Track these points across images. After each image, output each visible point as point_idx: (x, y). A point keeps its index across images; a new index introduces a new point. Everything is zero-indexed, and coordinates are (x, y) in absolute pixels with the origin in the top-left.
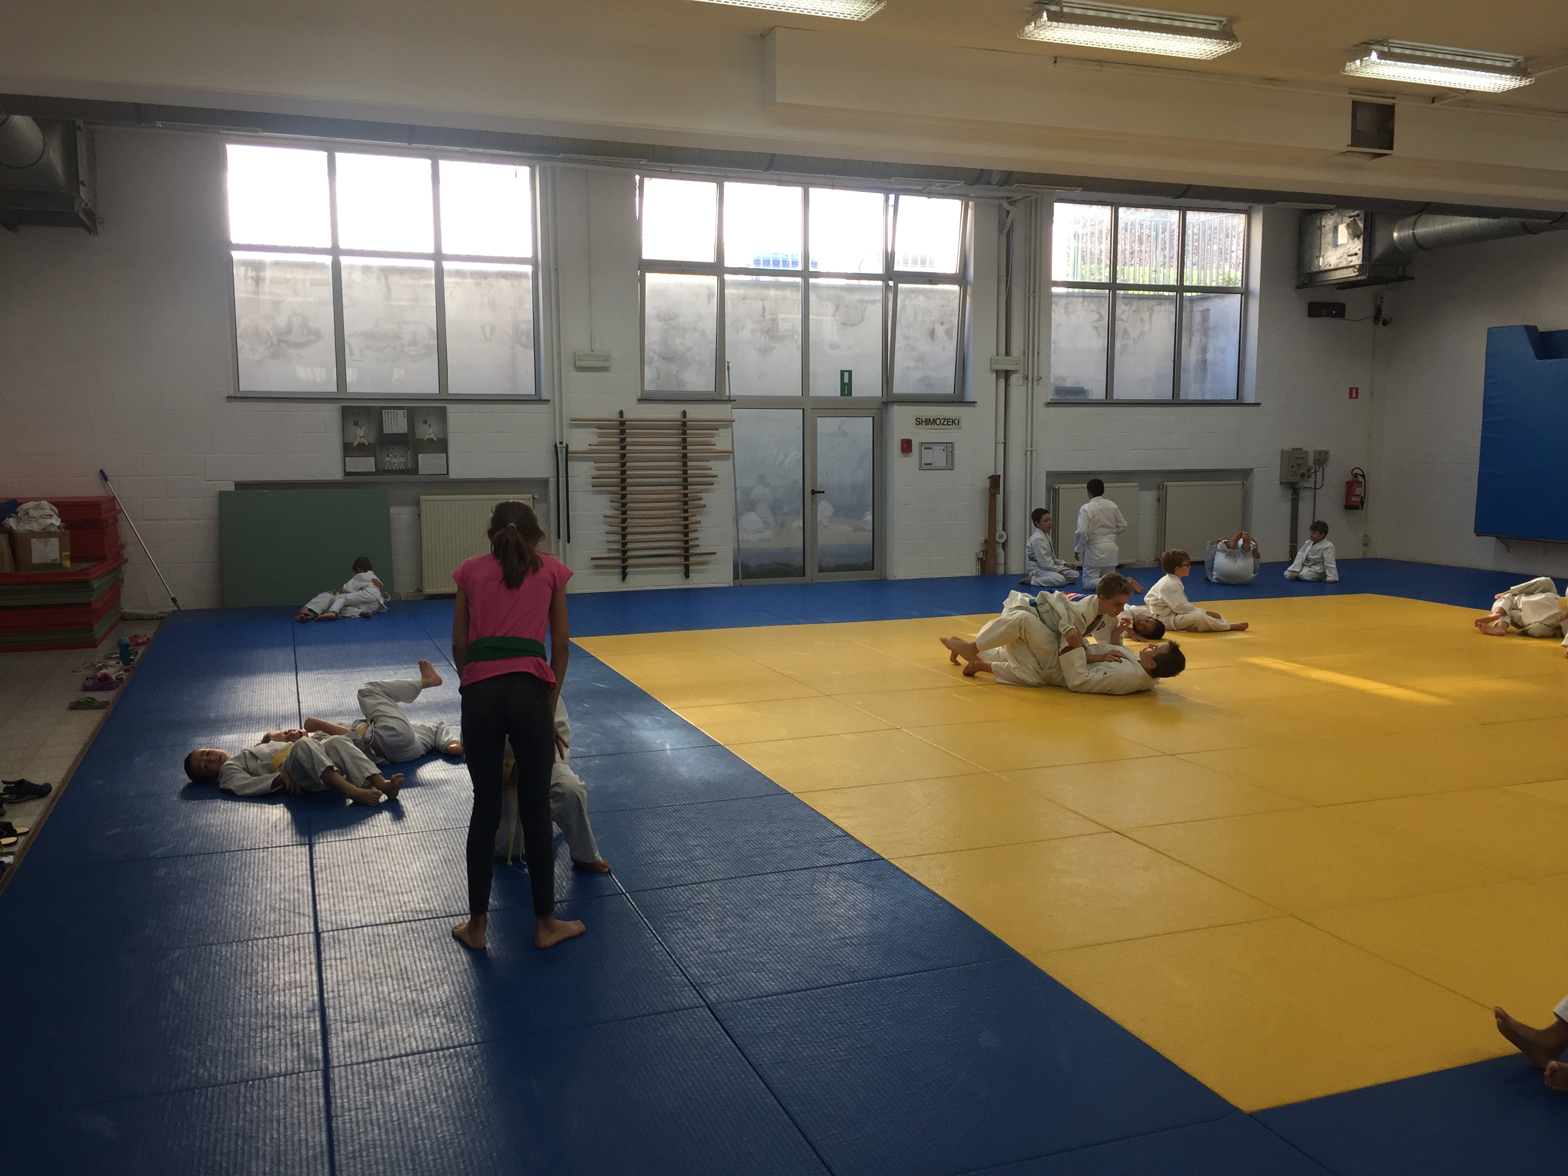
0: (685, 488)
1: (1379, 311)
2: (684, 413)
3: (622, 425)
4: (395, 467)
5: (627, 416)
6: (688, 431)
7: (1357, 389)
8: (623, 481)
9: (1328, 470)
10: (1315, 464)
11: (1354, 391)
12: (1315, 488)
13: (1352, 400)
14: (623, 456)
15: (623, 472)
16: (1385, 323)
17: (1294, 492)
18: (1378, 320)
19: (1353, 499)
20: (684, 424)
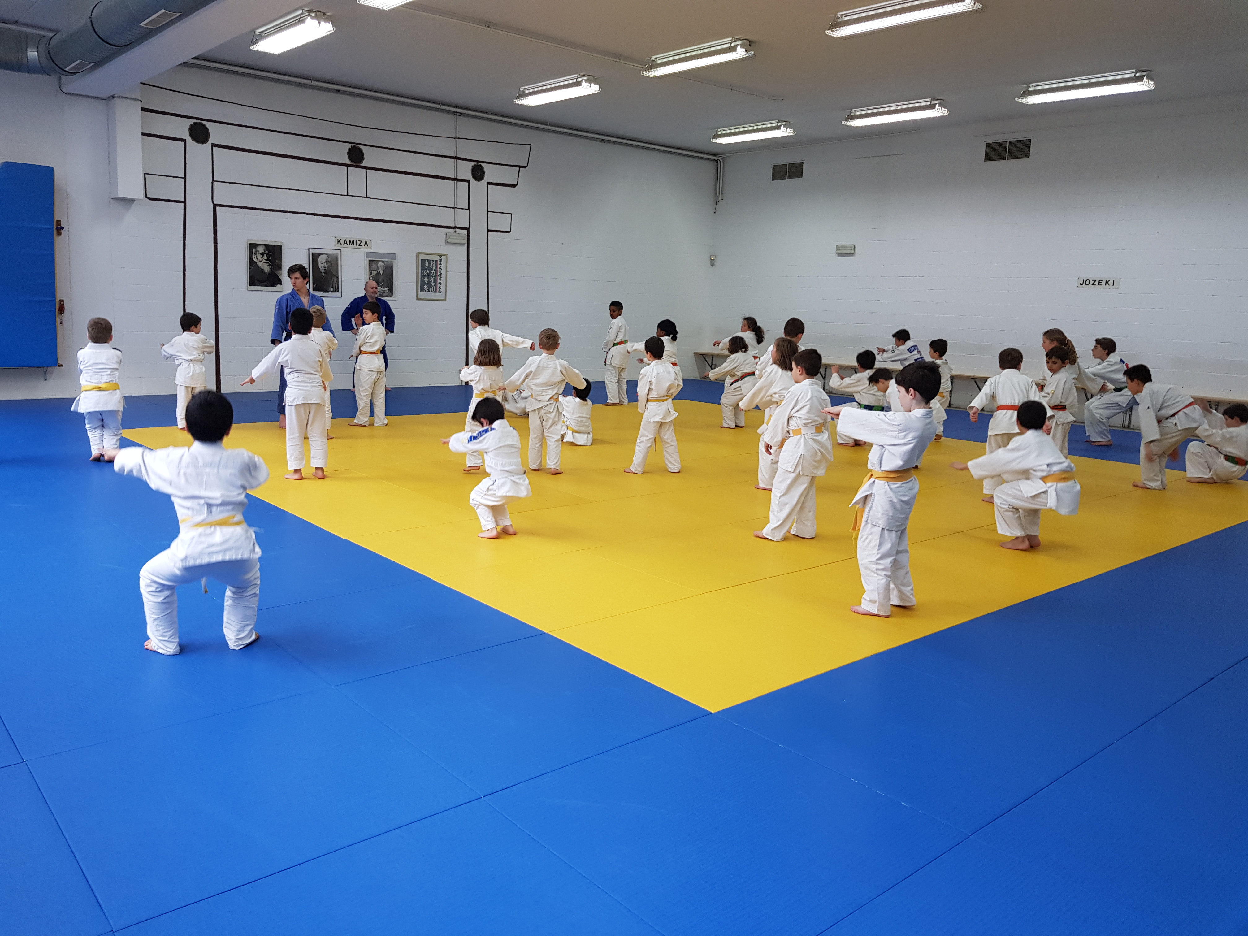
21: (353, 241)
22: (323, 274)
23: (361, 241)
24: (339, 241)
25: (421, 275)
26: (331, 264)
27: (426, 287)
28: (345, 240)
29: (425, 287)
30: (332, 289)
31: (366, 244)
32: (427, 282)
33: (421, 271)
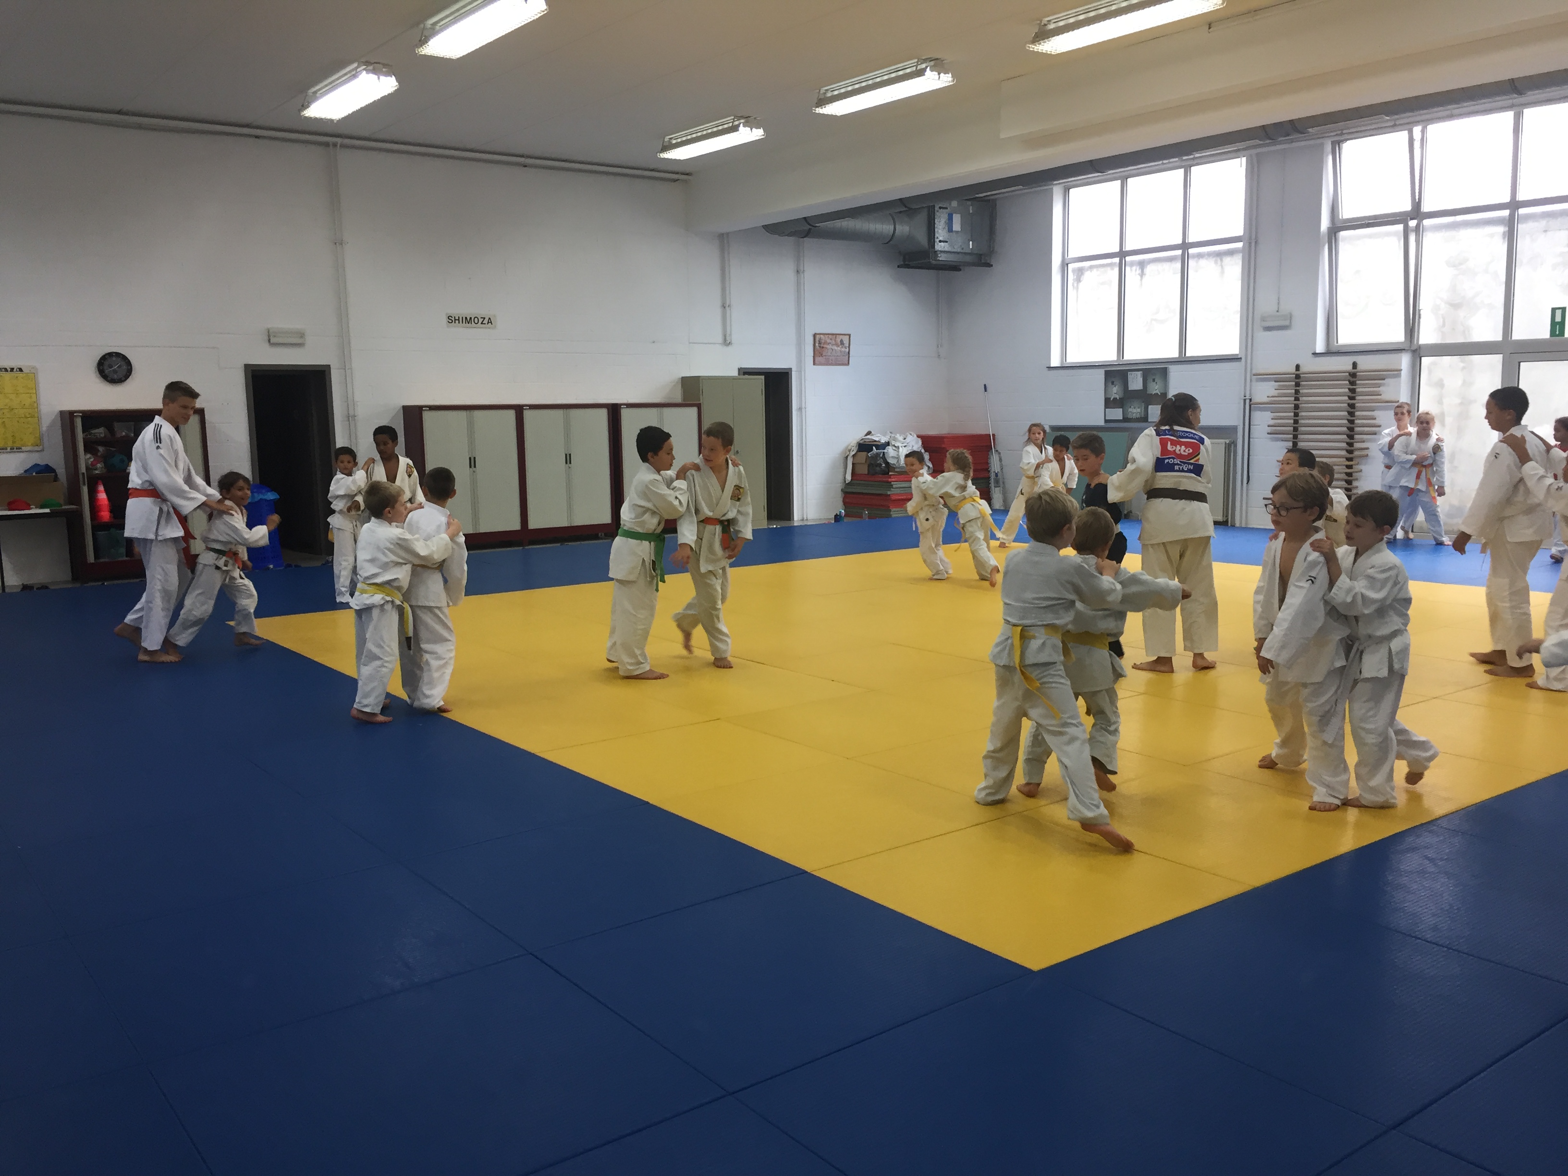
0: (1351, 437)
2: (1355, 365)
3: (1298, 378)
4: (1134, 416)
5: (1303, 369)
6: (1358, 382)
8: (1296, 429)
14: (1297, 407)
15: (1296, 422)
20: (1353, 375)
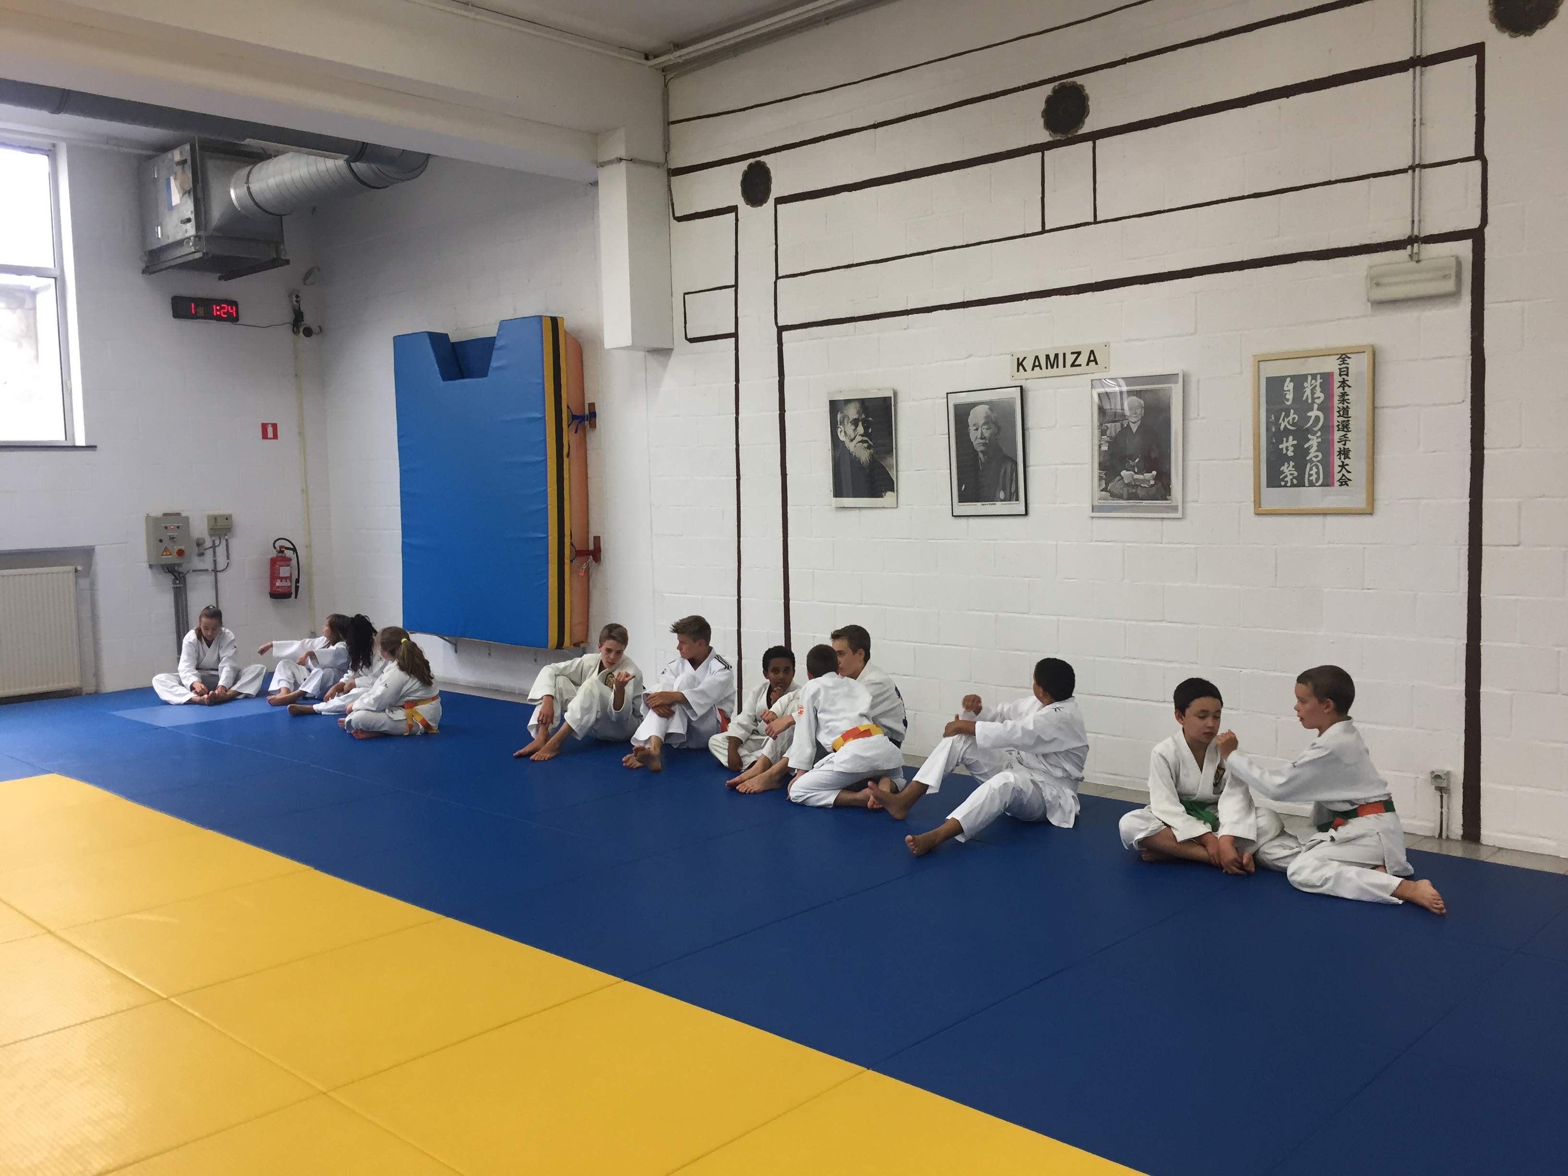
1: (298, 317)
7: (275, 426)
9: (233, 542)
10: (211, 535)
11: (270, 430)
12: (215, 571)
13: (265, 441)
16: (308, 332)
17: (176, 579)
18: (298, 328)
19: (278, 584)
21: (1057, 356)
22: (981, 455)
23: (1079, 353)
24: (1020, 364)
25: (1268, 429)
26: (999, 428)
27: (1288, 470)
28: (1037, 357)
29: (1283, 468)
30: (1002, 495)
31: (1092, 358)
32: (1290, 454)
33: (1268, 418)
